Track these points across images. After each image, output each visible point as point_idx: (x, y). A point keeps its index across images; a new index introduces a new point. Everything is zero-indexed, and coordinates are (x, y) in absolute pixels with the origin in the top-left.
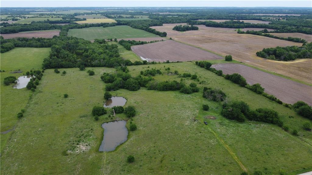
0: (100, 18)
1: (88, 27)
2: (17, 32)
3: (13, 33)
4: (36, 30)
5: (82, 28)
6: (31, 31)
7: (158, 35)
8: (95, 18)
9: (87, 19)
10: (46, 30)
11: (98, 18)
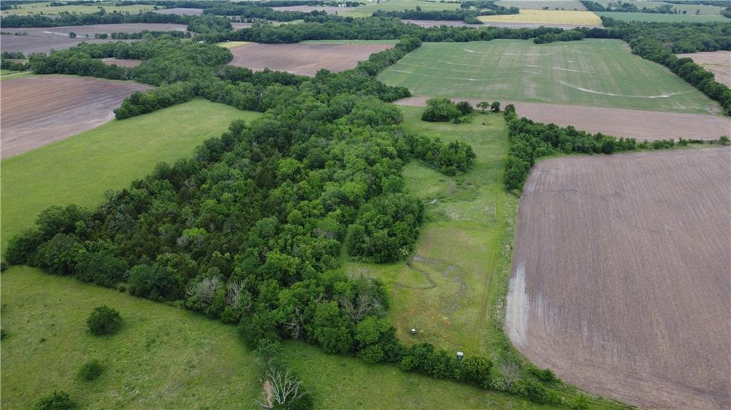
0: (563, 9)
1: (489, 39)
2: (297, 42)
3: (286, 43)
4: (347, 38)
5: (466, 40)
6: (335, 39)
7: (715, 103)
8: (547, 8)
9: (520, 11)
10: (371, 39)
11: (557, 9)
